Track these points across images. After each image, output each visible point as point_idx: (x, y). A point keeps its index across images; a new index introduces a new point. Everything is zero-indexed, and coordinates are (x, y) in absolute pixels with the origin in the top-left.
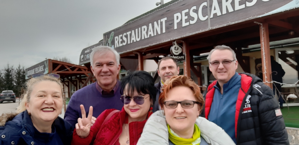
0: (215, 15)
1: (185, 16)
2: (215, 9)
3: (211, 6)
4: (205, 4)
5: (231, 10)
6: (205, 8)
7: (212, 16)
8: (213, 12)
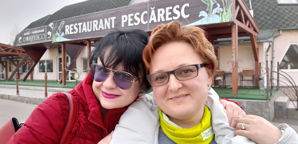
0: (152, 21)
1: (131, 18)
2: (153, 17)
3: (150, 15)
4: (146, 12)
5: (163, 20)
6: (145, 15)
7: (150, 22)
8: (151, 19)
